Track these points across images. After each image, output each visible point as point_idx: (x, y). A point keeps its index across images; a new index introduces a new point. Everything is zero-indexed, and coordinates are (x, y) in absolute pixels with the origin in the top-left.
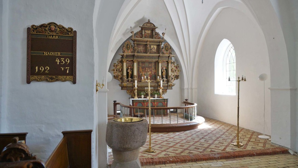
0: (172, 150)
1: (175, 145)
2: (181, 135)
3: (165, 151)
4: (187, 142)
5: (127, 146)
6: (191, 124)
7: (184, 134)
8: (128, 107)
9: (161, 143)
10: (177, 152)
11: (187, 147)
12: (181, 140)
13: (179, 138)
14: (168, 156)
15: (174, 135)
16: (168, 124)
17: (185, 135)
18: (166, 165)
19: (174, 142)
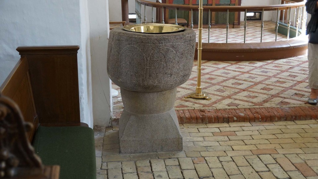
0: (245, 96)
1: (251, 87)
2: (266, 67)
3: (229, 97)
4: (278, 81)
5: (151, 82)
6: (292, 45)
7: (274, 65)
8: (153, 5)
9: (222, 82)
10: (255, 100)
11: (277, 92)
12: (266, 77)
13: (261, 73)
14: (235, 107)
15: (252, 68)
16: (240, 44)
17: (276, 68)
18: (230, 123)
19: (250, 82)
